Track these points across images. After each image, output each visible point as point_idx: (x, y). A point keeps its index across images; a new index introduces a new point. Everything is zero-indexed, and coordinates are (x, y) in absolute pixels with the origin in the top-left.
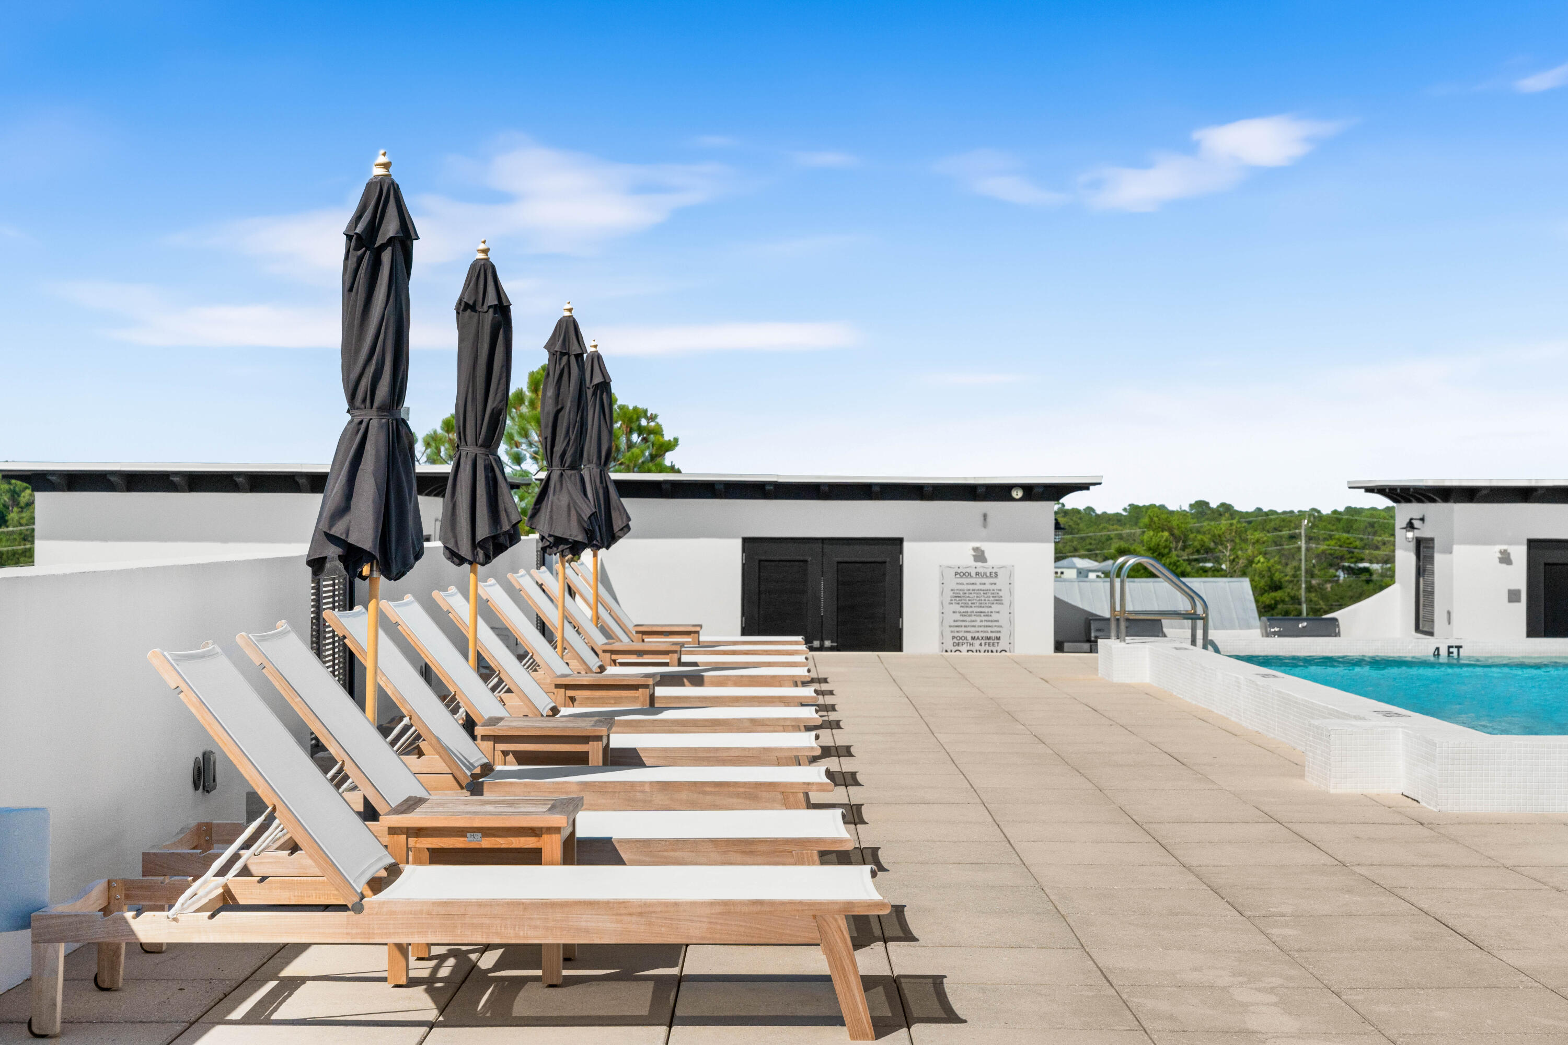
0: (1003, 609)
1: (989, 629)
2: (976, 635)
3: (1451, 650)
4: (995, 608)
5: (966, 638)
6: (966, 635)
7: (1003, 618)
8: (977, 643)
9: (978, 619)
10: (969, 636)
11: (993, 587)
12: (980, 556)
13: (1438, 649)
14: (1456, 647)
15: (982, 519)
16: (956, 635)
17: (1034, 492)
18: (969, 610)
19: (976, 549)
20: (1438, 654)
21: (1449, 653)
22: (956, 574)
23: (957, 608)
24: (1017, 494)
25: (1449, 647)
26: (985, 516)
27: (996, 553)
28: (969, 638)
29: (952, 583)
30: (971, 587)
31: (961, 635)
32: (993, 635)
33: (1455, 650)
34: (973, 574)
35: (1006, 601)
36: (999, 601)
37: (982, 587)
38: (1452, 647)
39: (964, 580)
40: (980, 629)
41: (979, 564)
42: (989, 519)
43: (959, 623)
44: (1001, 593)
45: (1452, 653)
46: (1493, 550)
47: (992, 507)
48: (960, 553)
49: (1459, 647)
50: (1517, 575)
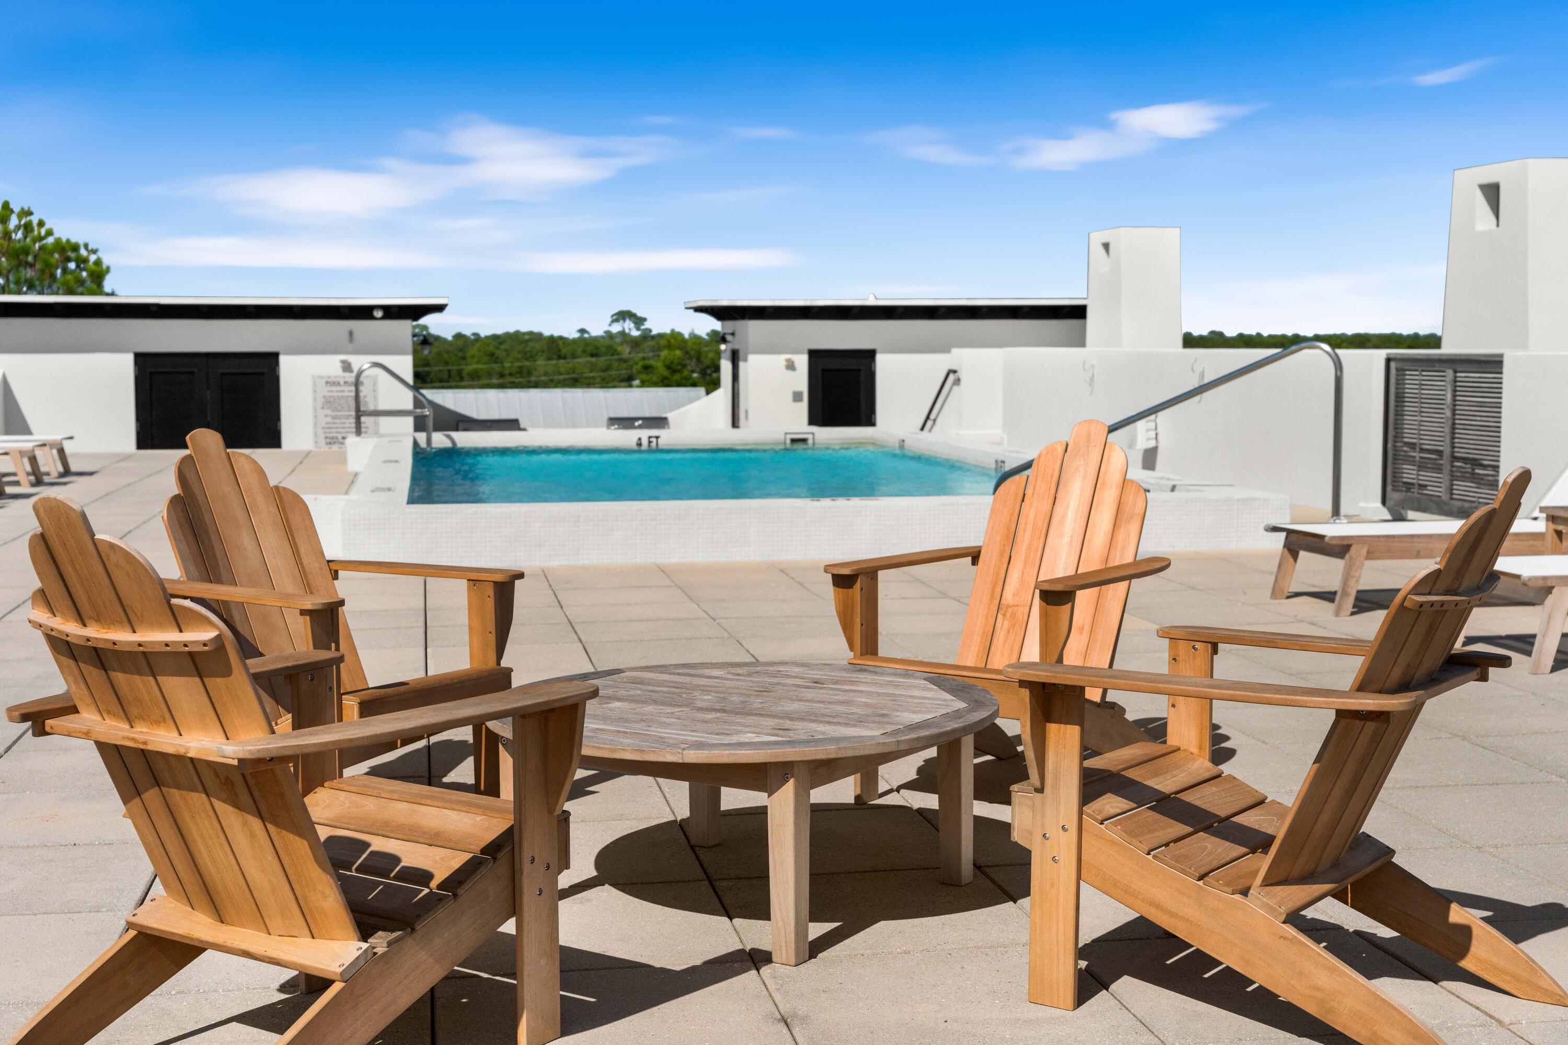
2: (346, 435)
3: (652, 439)
5: (337, 438)
6: (336, 435)
9: (348, 421)
10: (340, 436)
12: (346, 366)
13: (640, 439)
14: (655, 437)
15: (348, 335)
16: (328, 435)
17: (393, 312)
18: (339, 414)
19: (343, 362)
20: (641, 443)
21: (650, 442)
22: (327, 383)
23: (329, 412)
24: (379, 314)
25: (650, 437)
26: (351, 333)
27: (358, 364)
28: (340, 438)
29: (324, 391)
30: (341, 394)
31: (332, 435)
33: (654, 440)
34: (342, 383)
37: (350, 394)
38: (652, 437)
39: (334, 388)
40: (349, 430)
41: (346, 372)
42: (354, 335)
43: (330, 425)
45: (652, 442)
46: (781, 359)
47: (359, 326)
48: (330, 365)
49: (657, 437)
50: (800, 380)
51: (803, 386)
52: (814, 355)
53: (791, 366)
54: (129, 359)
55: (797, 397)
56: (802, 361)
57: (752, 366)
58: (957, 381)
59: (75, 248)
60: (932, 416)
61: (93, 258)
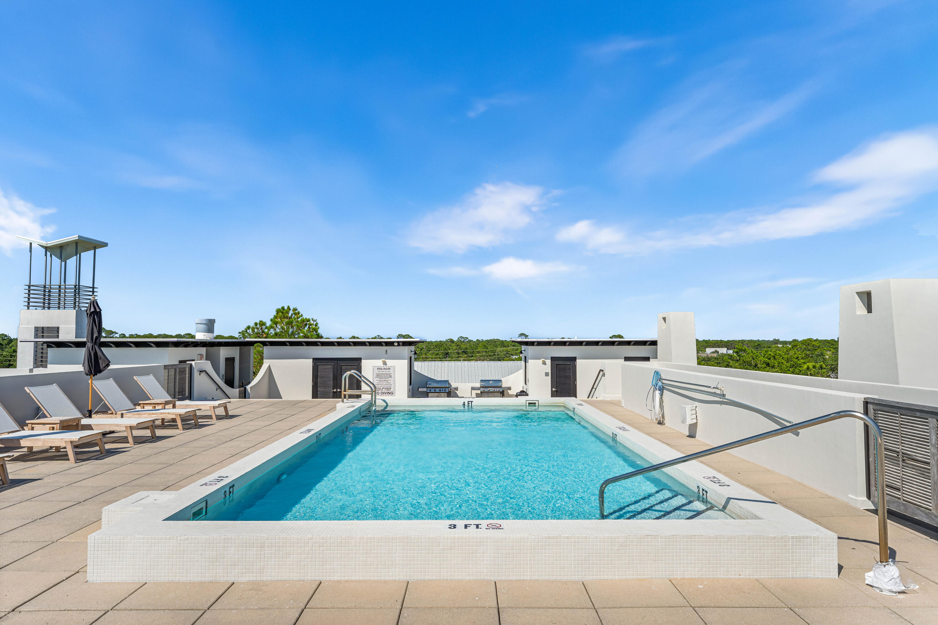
0: (392, 379)
1: (387, 385)
2: (384, 387)
3: (469, 403)
4: (390, 379)
5: (380, 388)
6: (380, 387)
7: (392, 382)
8: (384, 390)
9: (384, 382)
10: (381, 387)
11: (389, 372)
12: (385, 363)
13: (464, 402)
14: (471, 402)
15: (386, 352)
17: (402, 344)
18: (381, 379)
19: (383, 361)
20: (465, 405)
21: (468, 404)
22: (378, 368)
23: (378, 379)
24: (396, 344)
25: (468, 402)
27: (390, 363)
28: (382, 388)
29: (376, 371)
30: (382, 373)
31: (379, 387)
32: (389, 387)
33: (470, 403)
34: (383, 369)
35: (393, 377)
36: (391, 377)
37: (386, 373)
38: (469, 402)
39: (380, 371)
40: (385, 385)
41: (385, 366)
42: (388, 352)
43: (379, 384)
44: (391, 374)
45: (469, 404)
46: (540, 361)
47: (389, 348)
48: (379, 363)
49: (472, 402)
50: (548, 368)
51: (549, 371)
52: (553, 359)
53: (544, 363)
54: (312, 360)
55: (547, 374)
56: (549, 362)
57: (531, 362)
58: (604, 375)
59: (309, 320)
60: (595, 387)
61: (315, 323)
